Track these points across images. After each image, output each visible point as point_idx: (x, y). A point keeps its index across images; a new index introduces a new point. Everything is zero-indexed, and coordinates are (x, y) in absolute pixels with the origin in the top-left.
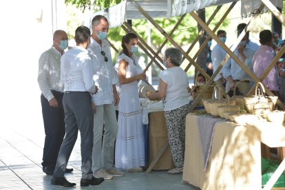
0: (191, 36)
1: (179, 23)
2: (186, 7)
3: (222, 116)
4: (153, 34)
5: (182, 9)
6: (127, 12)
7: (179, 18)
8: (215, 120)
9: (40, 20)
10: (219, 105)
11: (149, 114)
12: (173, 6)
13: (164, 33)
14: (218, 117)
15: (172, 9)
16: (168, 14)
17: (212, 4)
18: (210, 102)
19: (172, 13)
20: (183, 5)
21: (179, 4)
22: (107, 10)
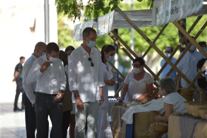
0: (171, 45)
1: (161, 33)
2: (169, 17)
3: (203, 117)
4: (136, 43)
5: (166, 19)
6: (115, 21)
7: (161, 28)
8: (197, 120)
9: (33, 29)
10: (200, 106)
11: (134, 115)
12: (157, 16)
13: (148, 40)
14: (199, 118)
15: (156, 18)
16: (153, 23)
17: (194, 15)
18: (191, 104)
19: (156, 22)
20: (167, 15)
21: (163, 14)
22: (96, 20)
